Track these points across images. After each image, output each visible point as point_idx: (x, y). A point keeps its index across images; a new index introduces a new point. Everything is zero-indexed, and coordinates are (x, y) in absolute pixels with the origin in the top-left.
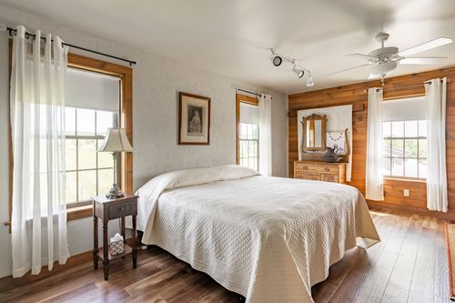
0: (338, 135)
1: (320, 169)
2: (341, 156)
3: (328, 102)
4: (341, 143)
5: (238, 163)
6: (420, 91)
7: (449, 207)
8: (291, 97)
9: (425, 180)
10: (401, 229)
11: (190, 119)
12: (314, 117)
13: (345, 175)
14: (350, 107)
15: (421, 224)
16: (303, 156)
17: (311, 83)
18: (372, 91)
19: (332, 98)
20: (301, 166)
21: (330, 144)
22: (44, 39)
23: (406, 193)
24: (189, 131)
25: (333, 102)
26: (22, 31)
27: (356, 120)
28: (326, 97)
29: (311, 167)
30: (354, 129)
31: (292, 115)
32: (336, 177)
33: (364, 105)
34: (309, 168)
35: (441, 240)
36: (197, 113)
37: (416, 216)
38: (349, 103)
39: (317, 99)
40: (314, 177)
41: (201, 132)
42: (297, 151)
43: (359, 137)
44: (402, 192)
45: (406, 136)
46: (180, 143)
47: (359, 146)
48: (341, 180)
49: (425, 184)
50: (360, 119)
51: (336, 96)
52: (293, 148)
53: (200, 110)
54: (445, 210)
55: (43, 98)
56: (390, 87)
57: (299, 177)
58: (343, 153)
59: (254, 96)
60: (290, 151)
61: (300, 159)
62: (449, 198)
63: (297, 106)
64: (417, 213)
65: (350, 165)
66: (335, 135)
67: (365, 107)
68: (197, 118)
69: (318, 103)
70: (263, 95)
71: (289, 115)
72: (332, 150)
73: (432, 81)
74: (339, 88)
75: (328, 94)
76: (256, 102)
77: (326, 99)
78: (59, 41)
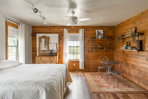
0: (54, 45)
1: (47, 59)
2: (55, 53)
3: (49, 32)
4: (55, 48)
5: (7, 58)
6: (78, 32)
7: (84, 68)
8: (33, 27)
9: (79, 60)
10: (75, 77)
12: (44, 37)
13: (56, 61)
14: (58, 35)
15: (79, 74)
16: (39, 54)
17: (46, 23)
18: (65, 30)
19: (51, 30)
20: (39, 58)
21: (51, 48)
23: (74, 65)
25: (51, 32)
27: (60, 40)
28: (49, 29)
29: (44, 58)
30: (59, 43)
31: (34, 35)
32: (54, 62)
33: (62, 34)
34: (43, 59)
35: (84, 77)
37: (77, 72)
38: (57, 33)
39: (45, 29)
40: (45, 62)
42: (36, 52)
43: (61, 46)
44: (73, 64)
45: (74, 46)
47: (60, 49)
48: (55, 63)
49: (79, 61)
50: (61, 39)
51: (53, 30)
52: (34, 50)
54: (84, 69)
56: (70, 29)
57: (38, 63)
58: (55, 52)
59: (16, 24)
60: (32, 52)
61: (38, 55)
62: (84, 65)
63: (35, 32)
64: (77, 71)
65: (58, 57)
66: (53, 45)
67: (63, 35)
69: (45, 32)
70: (21, 24)
71: (32, 35)
72: (51, 51)
73: (81, 29)
74: (54, 26)
75: (49, 28)
76: (17, 27)
77: (49, 31)
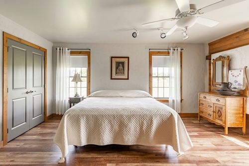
0: (238, 72)
1: (213, 99)
8: (210, 45)
11: (117, 68)
12: (220, 58)
22: (60, 49)
24: (116, 73)
26: (58, 48)
29: (208, 98)
32: (224, 107)
36: (121, 65)
40: (210, 105)
41: (124, 73)
46: (112, 79)
51: (244, 37)
53: (123, 63)
55: (65, 66)
58: (241, 88)
59: (166, 50)
66: (236, 73)
68: (121, 67)
72: (227, 85)
74: (246, 30)
75: (237, 37)
76: (167, 54)
78: (67, 49)
